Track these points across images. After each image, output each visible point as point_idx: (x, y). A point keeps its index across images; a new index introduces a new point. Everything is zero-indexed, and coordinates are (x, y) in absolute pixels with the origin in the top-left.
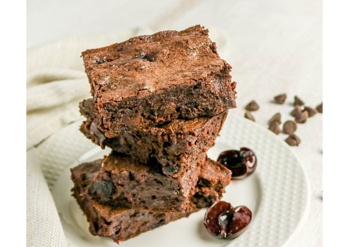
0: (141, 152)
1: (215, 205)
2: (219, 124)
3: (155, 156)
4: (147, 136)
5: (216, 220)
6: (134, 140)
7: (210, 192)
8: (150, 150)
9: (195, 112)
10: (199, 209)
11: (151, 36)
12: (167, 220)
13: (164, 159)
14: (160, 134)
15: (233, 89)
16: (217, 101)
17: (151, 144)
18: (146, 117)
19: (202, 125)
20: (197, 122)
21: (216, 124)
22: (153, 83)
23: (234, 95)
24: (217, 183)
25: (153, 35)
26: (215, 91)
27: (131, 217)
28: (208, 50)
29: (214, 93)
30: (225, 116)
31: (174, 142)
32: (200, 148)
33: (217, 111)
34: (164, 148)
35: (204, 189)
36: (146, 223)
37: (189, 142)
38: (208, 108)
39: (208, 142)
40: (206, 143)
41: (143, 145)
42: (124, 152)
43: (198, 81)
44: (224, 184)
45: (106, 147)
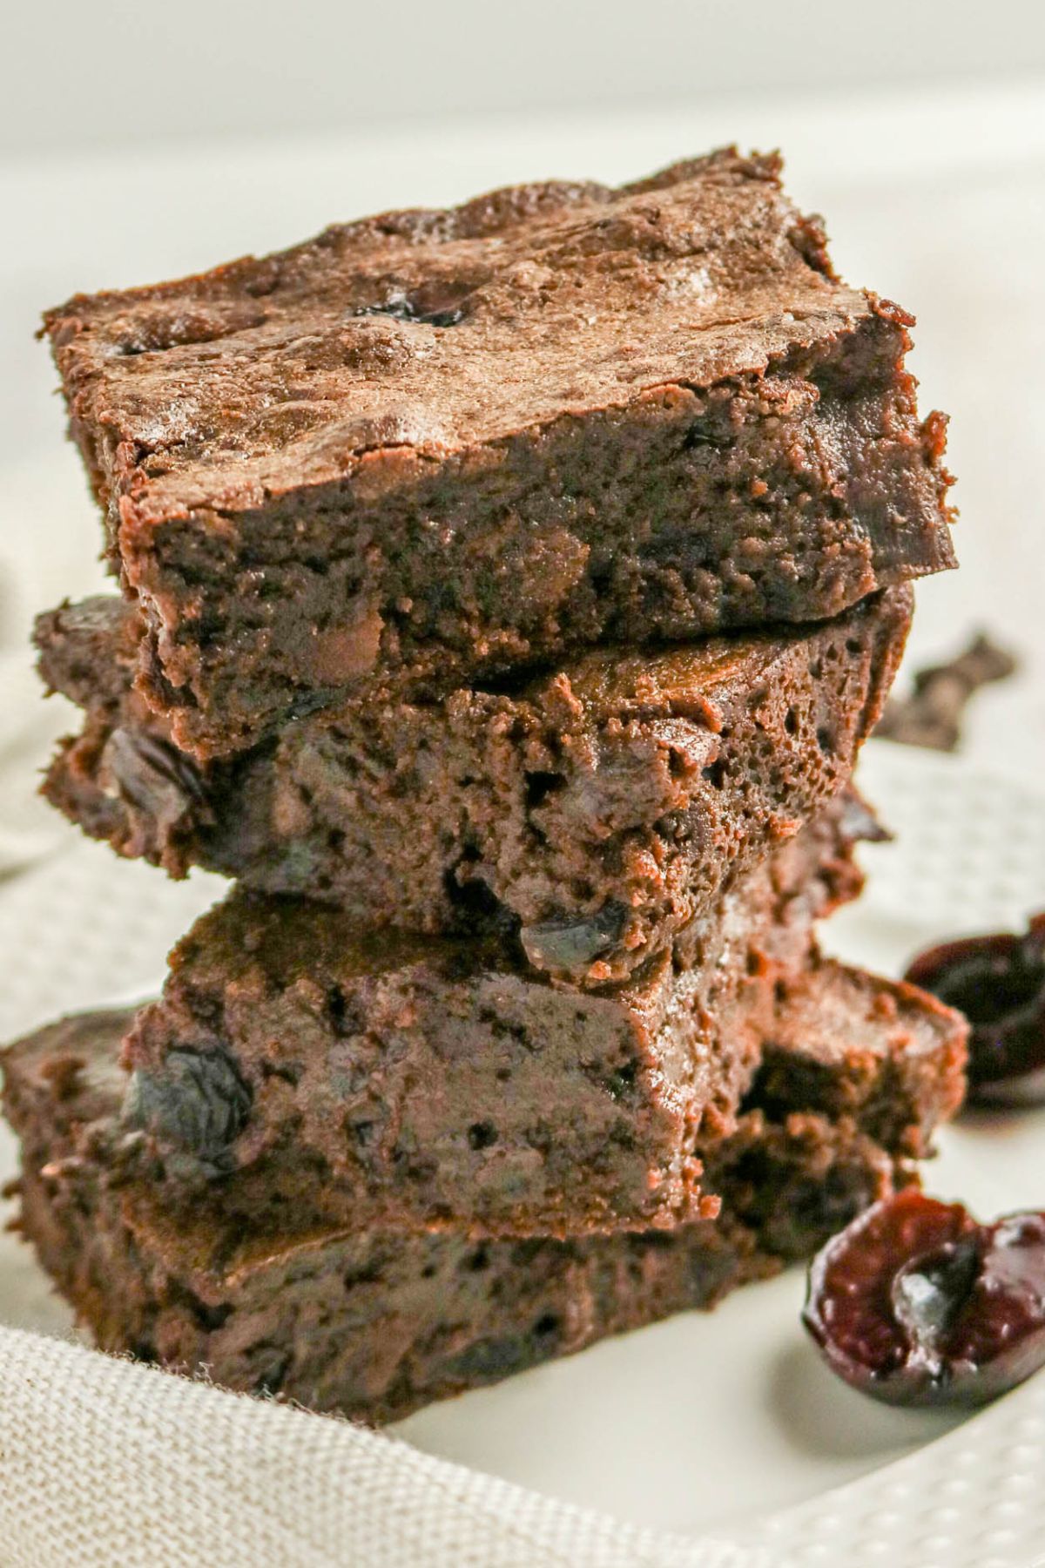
0: (400, 864)
1: (874, 1220)
2: (865, 683)
3: (480, 871)
4: (429, 749)
5: (880, 1299)
6: (350, 789)
7: (837, 1142)
8: (449, 841)
9: (705, 595)
10: (777, 1264)
11: (447, 212)
12: (580, 1312)
13: (533, 877)
14: (502, 725)
15: (929, 461)
16: (837, 526)
17: (456, 800)
18: (413, 628)
19: (754, 667)
20: (723, 658)
21: (844, 682)
22: (451, 418)
23: (940, 493)
24: (879, 1088)
25: (460, 210)
26: (822, 469)
27: (349, 1284)
28: (775, 254)
29: (819, 476)
30: (896, 638)
31: (587, 762)
32: (747, 814)
33: (841, 587)
34: (527, 814)
35: (797, 1124)
36: (445, 1331)
37: (672, 750)
38: (785, 569)
39: (792, 780)
40: (787, 788)
41: (409, 810)
42: (303, 884)
43: (712, 394)
44: (918, 1095)
45: (195, 871)
